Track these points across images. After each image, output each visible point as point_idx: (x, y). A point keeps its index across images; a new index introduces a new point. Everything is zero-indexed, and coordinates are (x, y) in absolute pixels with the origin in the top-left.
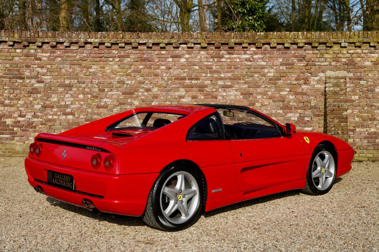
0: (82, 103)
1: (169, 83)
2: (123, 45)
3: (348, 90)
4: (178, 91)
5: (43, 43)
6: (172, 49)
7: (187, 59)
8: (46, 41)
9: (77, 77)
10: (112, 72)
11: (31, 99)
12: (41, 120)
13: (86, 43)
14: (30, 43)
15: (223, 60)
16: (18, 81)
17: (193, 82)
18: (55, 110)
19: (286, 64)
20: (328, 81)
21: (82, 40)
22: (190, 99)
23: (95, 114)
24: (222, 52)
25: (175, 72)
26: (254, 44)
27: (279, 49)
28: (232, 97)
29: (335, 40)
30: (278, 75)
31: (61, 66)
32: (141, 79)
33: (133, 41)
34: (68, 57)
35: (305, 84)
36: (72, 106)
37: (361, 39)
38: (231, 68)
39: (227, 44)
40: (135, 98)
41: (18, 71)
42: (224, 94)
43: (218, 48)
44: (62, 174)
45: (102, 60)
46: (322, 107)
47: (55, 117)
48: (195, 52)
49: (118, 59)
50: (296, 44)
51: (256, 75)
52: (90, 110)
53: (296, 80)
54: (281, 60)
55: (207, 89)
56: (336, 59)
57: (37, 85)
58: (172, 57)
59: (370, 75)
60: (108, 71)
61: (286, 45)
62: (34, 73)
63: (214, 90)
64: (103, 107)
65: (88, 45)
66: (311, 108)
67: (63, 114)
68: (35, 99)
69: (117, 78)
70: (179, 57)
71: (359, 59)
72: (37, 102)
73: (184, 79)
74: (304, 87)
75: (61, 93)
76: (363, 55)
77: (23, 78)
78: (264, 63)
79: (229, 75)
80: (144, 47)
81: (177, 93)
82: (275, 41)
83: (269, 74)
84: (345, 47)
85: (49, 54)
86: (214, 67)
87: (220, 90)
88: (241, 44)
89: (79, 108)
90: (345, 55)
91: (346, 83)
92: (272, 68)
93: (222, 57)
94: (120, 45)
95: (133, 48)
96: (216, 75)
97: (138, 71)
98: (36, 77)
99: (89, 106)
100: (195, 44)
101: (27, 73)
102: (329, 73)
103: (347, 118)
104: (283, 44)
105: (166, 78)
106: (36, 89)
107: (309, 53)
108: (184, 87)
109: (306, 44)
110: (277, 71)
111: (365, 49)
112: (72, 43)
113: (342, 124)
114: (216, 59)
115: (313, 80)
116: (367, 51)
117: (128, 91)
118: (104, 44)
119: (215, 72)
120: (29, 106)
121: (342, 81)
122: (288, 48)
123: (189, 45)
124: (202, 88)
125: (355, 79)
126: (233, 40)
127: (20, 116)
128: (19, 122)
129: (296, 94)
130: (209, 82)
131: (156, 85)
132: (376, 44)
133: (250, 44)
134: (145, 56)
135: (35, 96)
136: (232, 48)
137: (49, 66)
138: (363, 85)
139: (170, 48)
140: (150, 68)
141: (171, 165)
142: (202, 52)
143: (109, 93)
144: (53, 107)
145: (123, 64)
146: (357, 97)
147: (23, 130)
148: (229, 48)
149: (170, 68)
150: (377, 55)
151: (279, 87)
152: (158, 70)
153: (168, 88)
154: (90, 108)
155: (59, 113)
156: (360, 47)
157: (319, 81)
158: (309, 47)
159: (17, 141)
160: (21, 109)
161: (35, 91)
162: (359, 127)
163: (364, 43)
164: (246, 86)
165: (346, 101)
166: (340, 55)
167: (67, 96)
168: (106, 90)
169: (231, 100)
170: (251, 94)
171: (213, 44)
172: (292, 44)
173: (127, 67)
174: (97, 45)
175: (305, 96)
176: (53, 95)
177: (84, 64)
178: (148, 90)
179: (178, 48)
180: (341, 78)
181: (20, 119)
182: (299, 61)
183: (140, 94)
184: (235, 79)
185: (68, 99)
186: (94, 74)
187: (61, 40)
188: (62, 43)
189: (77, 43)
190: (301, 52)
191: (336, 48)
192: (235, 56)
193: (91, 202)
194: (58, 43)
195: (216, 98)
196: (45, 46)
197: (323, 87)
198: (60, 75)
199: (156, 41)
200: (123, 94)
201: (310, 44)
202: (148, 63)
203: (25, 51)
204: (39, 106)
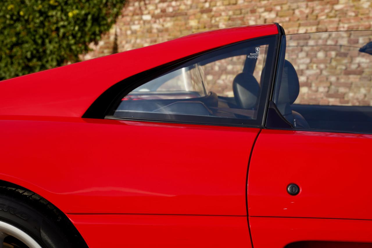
0: (322, 66)
64: (354, 73)
99: (333, 71)
186: (343, 13)
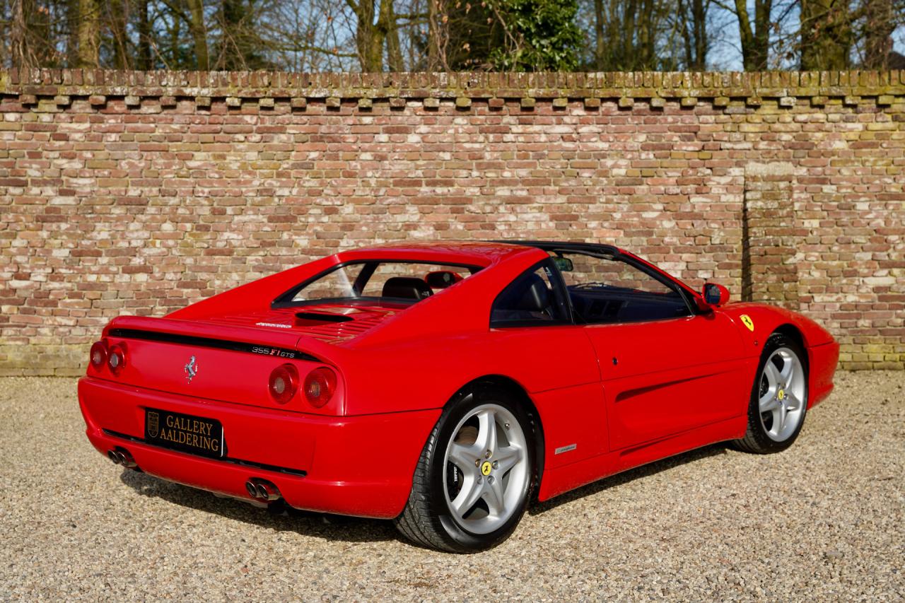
0: (171, 243)
1: (382, 192)
2: (270, 102)
3: (797, 206)
4: (404, 212)
5: (74, 98)
6: (389, 112)
7: (424, 135)
8: (81, 92)
9: (156, 180)
10: (244, 168)
11: (44, 234)
12: (69, 285)
13: (180, 98)
14: (39, 97)
15: (509, 137)
16: (12, 190)
17: (439, 190)
18: (104, 260)
19: (654, 148)
20: (751, 185)
21: (171, 91)
22: (431, 231)
23: (202, 269)
24: (507, 119)
25: (396, 167)
26: (581, 100)
27: (639, 113)
28: (531, 226)
29: (766, 91)
30: (637, 172)
31: (118, 154)
32: (313, 183)
33: (293, 92)
34: (136, 131)
35: (698, 192)
36: (146, 251)
37: (824, 90)
38: (526, 157)
39: (518, 100)
40: (299, 231)
41: (11, 165)
42: (512, 218)
43: (498, 109)
44: (186, 417)
45: (219, 138)
46: (738, 245)
47: (104, 278)
48: (442, 118)
49: (257, 137)
50: (677, 99)
51: (586, 174)
52: (189, 261)
53: (678, 183)
54: (642, 138)
55: (472, 208)
56: (769, 136)
57: (58, 201)
58: (388, 131)
59: (845, 172)
60: (235, 166)
61: (655, 103)
62: (51, 172)
63: (488, 209)
64: (221, 252)
65: (185, 103)
66: (713, 249)
67: (124, 271)
68: (54, 235)
69: (256, 183)
70: (404, 130)
71: (820, 135)
72: (58, 242)
73: (417, 183)
74: (696, 199)
75: (119, 219)
76: (828, 125)
77: (23, 184)
78: (604, 145)
79: (523, 173)
80: (321, 108)
81: (400, 218)
82: (630, 92)
83: (615, 171)
84: (789, 107)
85: (87, 125)
86: (488, 156)
87: (502, 209)
88: (550, 100)
89: (163, 255)
90: (788, 126)
91: (791, 190)
92: (623, 157)
93: (506, 131)
94: (262, 102)
95: (294, 109)
96: (491, 175)
97: (307, 166)
98: (55, 181)
99: (188, 250)
100: (442, 99)
101: (33, 172)
102: (754, 168)
103: (795, 271)
104: (648, 100)
105: (373, 182)
106: (55, 209)
107: (708, 121)
108: (417, 202)
109: (700, 99)
110: (634, 164)
111: (834, 112)
112: (144, 98)
113: (786, 286)
114: (491, 137)
115: (717, 184)
116: (836, 117)
117: (282, 213)
118: (223, 99)
119: (490, 166)
120: (39, 251)
121: (782, 185)
122: (659, 110)
123: (429, 103)
124: (458, 205)
125: (811, 181)
126: (532, 92)
127: (18, 276)
128: (15, 290)
129: (679, 216)
130: (476, 191)
131: (349, 198)
132: (858, 101)
133: (571, 100)
134: (323, 129)
135: (54, 226)
136: (530, 109)
137: (88, 155)
138: (829, 196)
139: (383, 109)
140: (336, 158)
141: (465, 389)
142: (459, 120)
143: (236, 218)
144: (98, 254)
145: (271, 148)
146: (816, 223)
147: (25, 312)
148: (523, 109)
149: (382, 158)
150: (859, 126)
151: (639, 200)
152: (354, 163)
153: (378, 205)
154: (189, 254)
155: (114, 269)
156: (821, 107)
157: (729, 188)
158: (707, 106)
159: (10, 338)
160: (19, 259)
161: (52, 215)
162: (820, 291)
163: (831, 97)
164: (561, 199)
165: (793, 232)
166: (777, 126)
167: (132, 226)
168: (229, 211)
169: (528, 232)
170: (575, 218)
171: (485, 100)
172: (668, 99)
173: (280, 154)
174: (207, 102)
175: (698, 222)
176: (99, 226)
177: (174, 148)
178: (331, 211)
179: (401, 109)
180: (781, 179)
181: (15, 284)
182: (684, 139)
183: (311, 220)
184: (536, 182)
185: (136, 234)
186: (200, 173)
187: (118, 91)
188: (121, 98)
189: (156, 98)
190: (688, 118)
191: (769, 109)
192: (536, 128)
193: (272, 487)
194: (110, 98)
195: (493, 227)
196: (78, 106)
197: (739, 199)
198: (116, 175)
199: (350, 93)
200: (271, 220)
201: (710, 99)
202: (329, 145)
203: (28, 117)
204: (64, 253)
